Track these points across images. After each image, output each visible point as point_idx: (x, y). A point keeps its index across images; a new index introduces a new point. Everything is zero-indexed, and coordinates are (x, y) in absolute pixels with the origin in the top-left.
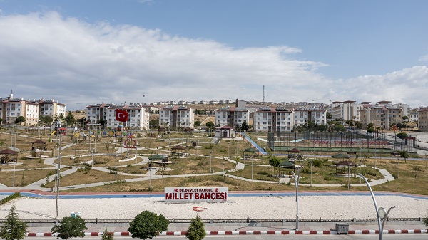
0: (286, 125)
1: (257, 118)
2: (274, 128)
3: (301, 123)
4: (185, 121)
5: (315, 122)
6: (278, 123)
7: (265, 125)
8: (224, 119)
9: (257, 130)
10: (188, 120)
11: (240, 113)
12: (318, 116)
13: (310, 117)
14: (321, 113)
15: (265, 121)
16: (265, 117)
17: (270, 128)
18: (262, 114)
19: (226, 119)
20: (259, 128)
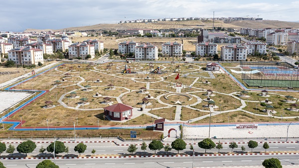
0: (242, 56)
1: (225, 52)
2: (235, 58)
3: (250, 52)
4: (178, 52)
5: (259, 52)
6: (238, 55)
7: (230, 56)
8: (202, 50)
9: (225, 59)
10: (180, 51)
11: (212, 46)
12: (261, 47)
13: (256, 48)
14: (263, 46)
15: (230, 54)
16: (230, 51)
17: (232, 58)
18: (228, 49)
19: (203, 50)
20: (226, 58)
